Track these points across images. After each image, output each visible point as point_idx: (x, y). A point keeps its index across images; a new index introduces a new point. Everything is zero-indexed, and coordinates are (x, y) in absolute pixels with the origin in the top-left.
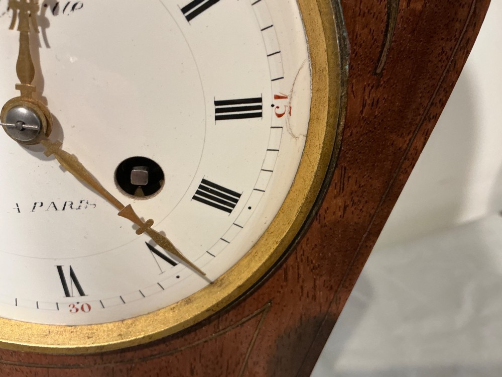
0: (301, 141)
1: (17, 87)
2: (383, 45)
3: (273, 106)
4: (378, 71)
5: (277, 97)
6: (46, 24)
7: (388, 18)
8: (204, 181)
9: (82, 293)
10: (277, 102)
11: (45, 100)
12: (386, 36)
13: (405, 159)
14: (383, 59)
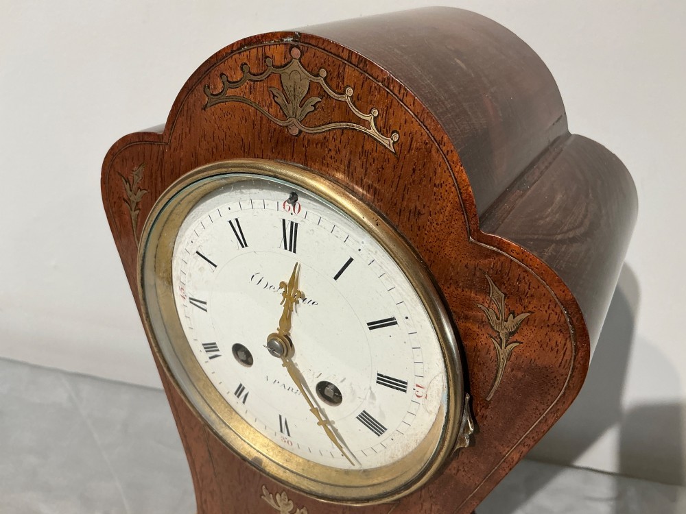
0: (433, 417)
1: (278, 329)
2: (492, 386)
3: (414, 389)
4: (488, 399)
5: (417, 386)
6: (297, 302)
8: (364, 411)
9: (289, 435)
10: (417, 388)
11: (290, 334)
13: (504, 461)
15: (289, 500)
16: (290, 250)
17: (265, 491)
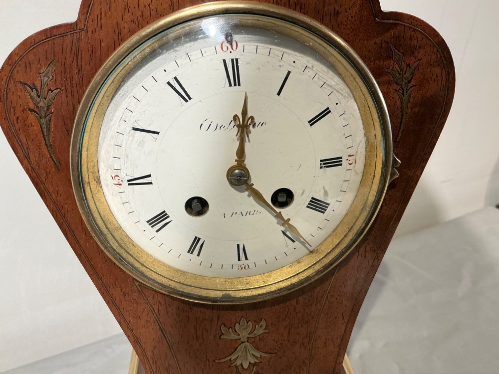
0: (360, 175)
1: (236, 161)
2: (400, 128)
3: (347, 160)
4: (398, 140)
5: (350, 156)
7: (402, 117)
8: (313, 198)
9: (246, 259)
10: (349, 158)
12: (401, 125)
13: (412, 181)
14: (400, 135)
15: (247, 323)
16: (235, 85)
17: (223, 329)
